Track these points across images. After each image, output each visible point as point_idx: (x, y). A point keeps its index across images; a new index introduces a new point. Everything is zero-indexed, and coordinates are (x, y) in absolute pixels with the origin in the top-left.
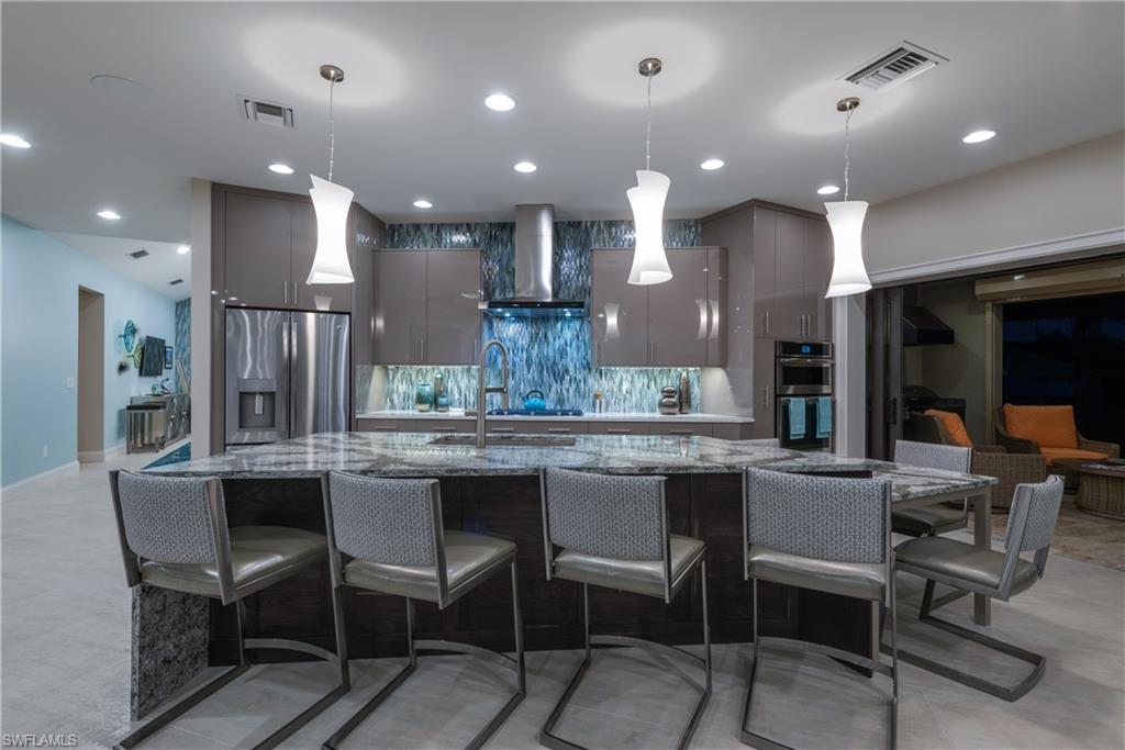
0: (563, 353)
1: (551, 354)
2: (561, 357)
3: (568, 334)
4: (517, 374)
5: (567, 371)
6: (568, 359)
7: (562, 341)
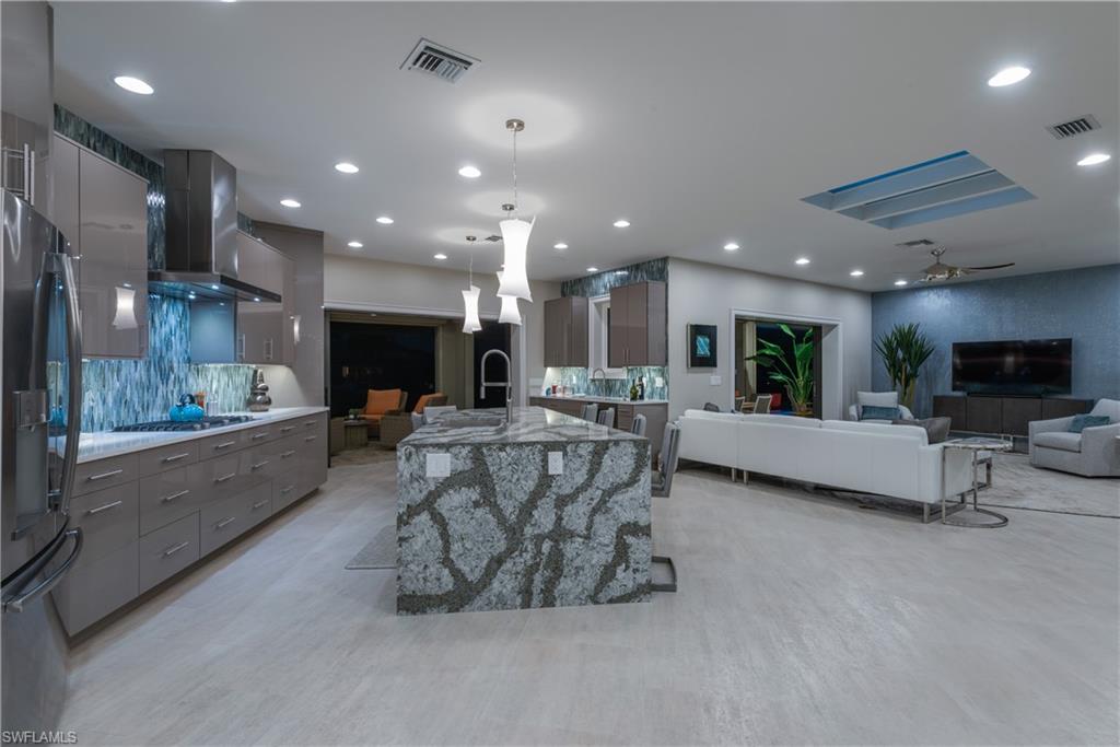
0: (168, 344)
1: (158, 345)
2: (167, 350)
3: (173, 320)
4: (123, 373)
5: (171, 368)
6: (173, 352)
7: (167, 329)
